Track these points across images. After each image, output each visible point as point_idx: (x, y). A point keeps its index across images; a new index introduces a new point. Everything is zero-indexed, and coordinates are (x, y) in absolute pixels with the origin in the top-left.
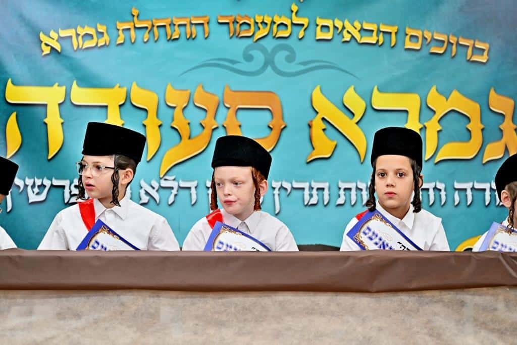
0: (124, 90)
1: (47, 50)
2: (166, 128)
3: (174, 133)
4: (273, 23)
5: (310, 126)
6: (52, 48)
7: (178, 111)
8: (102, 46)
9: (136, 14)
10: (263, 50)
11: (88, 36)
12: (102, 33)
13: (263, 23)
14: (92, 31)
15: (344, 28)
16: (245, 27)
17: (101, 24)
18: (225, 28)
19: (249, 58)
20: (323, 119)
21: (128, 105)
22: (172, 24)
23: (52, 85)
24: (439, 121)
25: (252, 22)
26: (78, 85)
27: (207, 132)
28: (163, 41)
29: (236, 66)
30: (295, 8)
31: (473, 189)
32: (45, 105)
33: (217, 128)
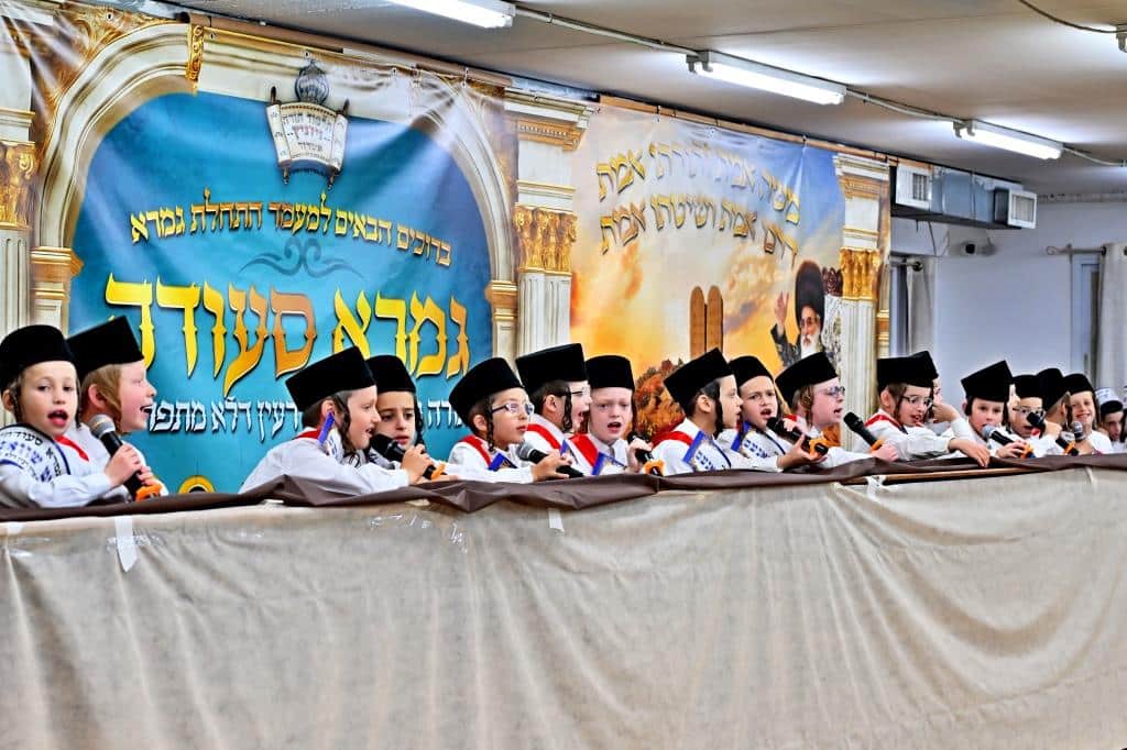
0: (198, 290)
1: (136, 237)
2: (230, 336)
3: (235, 343)
4: (307, 213)
5: (333, 336)
6: (141, 235)
7: (239, 315)
8: (180, 234)
9: (207, 195)
10: (299, 245)
11: (168, 219)
12: (179, 218)
13: (301, 213)
14: (171, 216)
15: (354, 222)
16: (287, 217)
17: (180, 207)
18: (272, 216)
19: (288, 254)
20: (343, 328)
21: (201, 309)
22: (234, 210)
23: (142, 283)
24: (419, 331)
25: (292, 212)
26: (161, 282)
27: (260, 341)
28: (226, 230)
29: (279, 263)
30: (324, 196)
31: (441, 408)
32: (139, 307)
33: (267, 338)
